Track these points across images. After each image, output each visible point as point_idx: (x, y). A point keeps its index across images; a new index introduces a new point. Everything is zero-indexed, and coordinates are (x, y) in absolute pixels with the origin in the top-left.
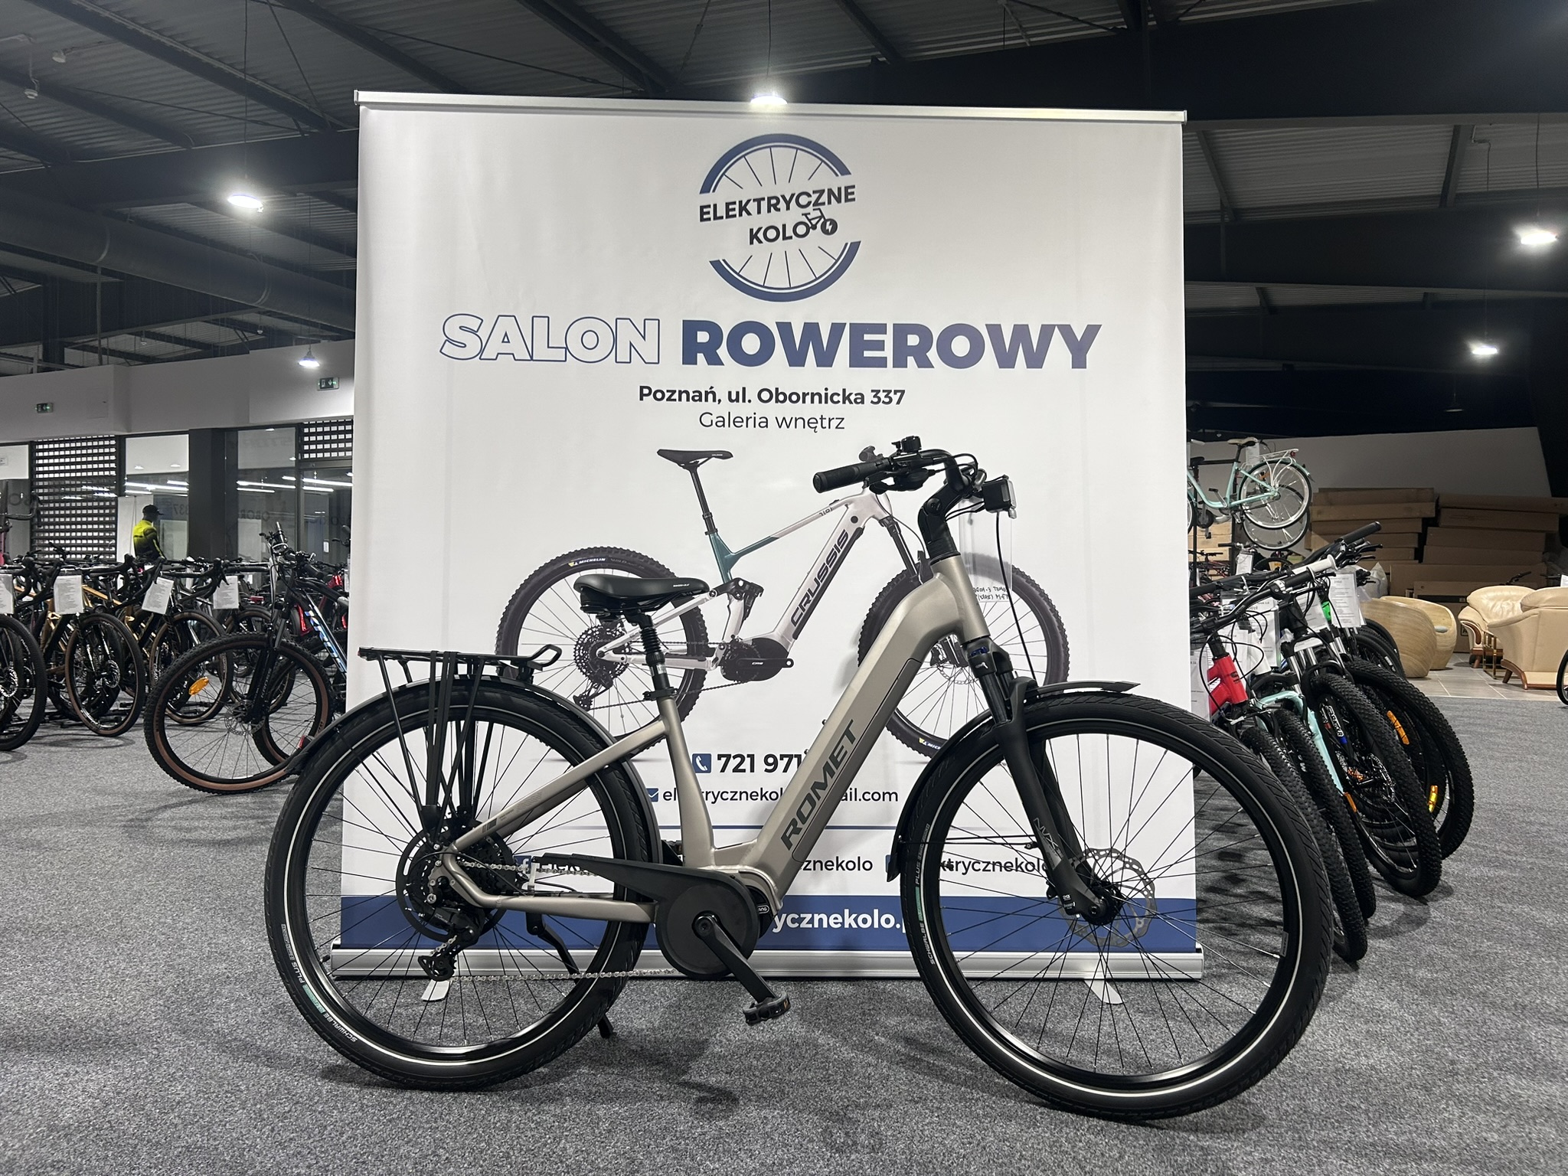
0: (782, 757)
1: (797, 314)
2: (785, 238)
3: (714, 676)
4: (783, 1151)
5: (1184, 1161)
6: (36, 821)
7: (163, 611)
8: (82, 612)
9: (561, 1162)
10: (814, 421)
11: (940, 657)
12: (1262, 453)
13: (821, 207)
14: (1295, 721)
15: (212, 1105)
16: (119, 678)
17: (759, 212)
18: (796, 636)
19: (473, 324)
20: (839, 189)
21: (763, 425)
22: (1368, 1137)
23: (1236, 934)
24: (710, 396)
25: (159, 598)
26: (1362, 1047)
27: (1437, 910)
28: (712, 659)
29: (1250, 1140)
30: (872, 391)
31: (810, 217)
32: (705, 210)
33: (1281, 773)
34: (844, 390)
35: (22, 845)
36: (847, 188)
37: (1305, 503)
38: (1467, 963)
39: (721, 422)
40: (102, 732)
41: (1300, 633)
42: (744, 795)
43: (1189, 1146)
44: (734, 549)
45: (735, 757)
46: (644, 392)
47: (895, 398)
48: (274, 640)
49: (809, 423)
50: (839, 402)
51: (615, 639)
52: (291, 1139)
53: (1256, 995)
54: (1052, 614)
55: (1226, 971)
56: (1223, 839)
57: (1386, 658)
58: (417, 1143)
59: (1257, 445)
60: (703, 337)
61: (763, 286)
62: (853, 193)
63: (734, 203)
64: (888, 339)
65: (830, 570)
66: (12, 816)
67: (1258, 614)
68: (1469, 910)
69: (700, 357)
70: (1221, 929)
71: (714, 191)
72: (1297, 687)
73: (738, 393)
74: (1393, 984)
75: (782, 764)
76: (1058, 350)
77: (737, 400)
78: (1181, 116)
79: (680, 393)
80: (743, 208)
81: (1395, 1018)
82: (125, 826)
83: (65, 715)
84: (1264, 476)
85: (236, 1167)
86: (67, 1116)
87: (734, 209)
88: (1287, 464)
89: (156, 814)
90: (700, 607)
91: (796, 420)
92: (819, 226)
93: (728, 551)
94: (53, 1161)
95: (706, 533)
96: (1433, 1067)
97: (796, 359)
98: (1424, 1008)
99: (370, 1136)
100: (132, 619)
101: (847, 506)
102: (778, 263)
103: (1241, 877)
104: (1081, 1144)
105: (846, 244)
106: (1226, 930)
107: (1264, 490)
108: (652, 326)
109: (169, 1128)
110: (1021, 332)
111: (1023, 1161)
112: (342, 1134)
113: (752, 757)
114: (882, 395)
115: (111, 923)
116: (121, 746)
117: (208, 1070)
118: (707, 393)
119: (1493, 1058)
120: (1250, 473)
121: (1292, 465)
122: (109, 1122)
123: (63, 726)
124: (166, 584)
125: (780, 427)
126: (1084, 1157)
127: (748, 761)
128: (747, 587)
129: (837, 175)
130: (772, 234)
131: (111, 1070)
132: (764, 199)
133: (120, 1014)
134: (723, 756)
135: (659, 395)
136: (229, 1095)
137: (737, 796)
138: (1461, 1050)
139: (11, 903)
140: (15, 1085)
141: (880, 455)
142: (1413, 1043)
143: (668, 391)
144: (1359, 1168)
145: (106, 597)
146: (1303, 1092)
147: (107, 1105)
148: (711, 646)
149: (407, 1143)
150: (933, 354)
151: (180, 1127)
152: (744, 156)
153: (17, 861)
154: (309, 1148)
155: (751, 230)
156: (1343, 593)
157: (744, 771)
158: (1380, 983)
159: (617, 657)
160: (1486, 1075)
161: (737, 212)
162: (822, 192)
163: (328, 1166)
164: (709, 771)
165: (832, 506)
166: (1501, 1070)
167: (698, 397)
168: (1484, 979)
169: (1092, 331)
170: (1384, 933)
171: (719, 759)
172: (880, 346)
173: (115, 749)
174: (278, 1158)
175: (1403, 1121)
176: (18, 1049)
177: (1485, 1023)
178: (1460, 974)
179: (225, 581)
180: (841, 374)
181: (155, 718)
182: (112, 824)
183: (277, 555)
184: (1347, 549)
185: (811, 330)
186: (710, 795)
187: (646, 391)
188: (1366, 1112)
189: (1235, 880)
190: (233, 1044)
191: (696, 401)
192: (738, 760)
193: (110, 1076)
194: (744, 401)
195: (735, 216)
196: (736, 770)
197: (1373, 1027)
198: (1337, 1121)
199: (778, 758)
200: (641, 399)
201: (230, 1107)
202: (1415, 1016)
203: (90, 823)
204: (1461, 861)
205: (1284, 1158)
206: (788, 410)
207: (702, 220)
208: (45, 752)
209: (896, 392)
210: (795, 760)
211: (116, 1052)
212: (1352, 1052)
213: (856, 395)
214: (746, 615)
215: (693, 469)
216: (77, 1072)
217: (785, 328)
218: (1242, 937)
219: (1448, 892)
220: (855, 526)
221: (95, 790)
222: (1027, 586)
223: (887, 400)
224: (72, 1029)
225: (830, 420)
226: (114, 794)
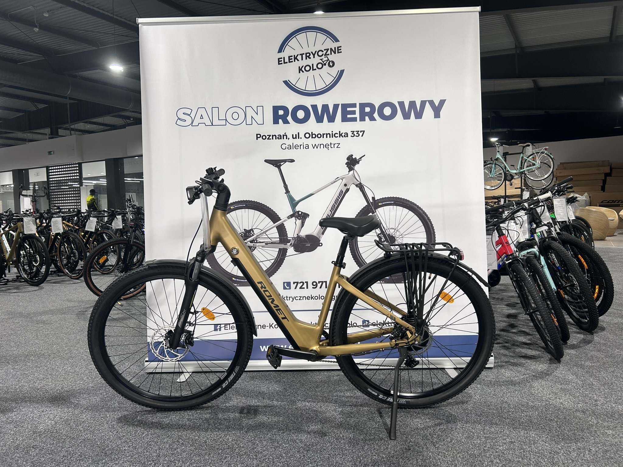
0: (319, 282)
1: (319, 101)
2: (313, 70)
3: (291, 251)
4: (314, 440)
5: (477, 443)
6: (45, 313)
7: (93, 230)
8: (63, 232)
9: (226, 444)
10: (328, 145)
11: (382, 240)
12: (533, 149)
13: (328, 56)
14: (535, 261)
15: (95, 423)
16: (78, 257)
17: (302, 59)
18: (323, 234)
19: (188, 112)
20: (335, 48)
21: (307, 148)
22: (556, 432)
23: (510, 349)
24: (285, 137)
25: (92, 225)
26: (558, 395)
27: (597, 337)
28: (289, 244)
29: (506, 434)
30: (351, 132)
31: (323, 60)
32: (280, 60)
33: (526, 283)
34: (340, 132)
35: (38, 322)
36: (338, 47)
37: (551, 169)
38: (607, 359)
39: (290, 147)
40: (73, 277)
41: (539, 224)
42: (304, 298)
43: (480, 436)
44: (297, 199)
45: (300, 283)
46: (258, 136)
47: (361, 134)
48: (131, 241)
49: (325, 146)
50: (337, 137)
51: (250, 237)
52: (124, 436)
53: (516, 374)
54: (428, 221)
55: (504, 364)
56: (510, 309)
57: (585, 232)
58: (172, 437)
59: (531, 146)
60: (281, 112)
61: (305, 90)
62: (341, 49)
63: (292, 56)
64: (357, 109)
65: (336, 206)
66: (35, 311)
67: (518, 217)
68: (611, 337)
69: (280, 121)
70: (504, 346)
71: (283, 52)
72: (536, 247)
73: (296, 135)
74: (575, 368)
75: (319, 285)
76: (428, 111)
77: (296, 138)
78: (478, 8)
79: (273, 136)
80: (296, 58)
81: (574, 382)
82: (77, 314)
83: (59, 271)
84: (534, 159)
85: (102, 447)
86: (41, 428)
87: (292, 59)
88: (544, 153)
89: (89, 309)
90: (284, 223)
91: (320, 145)
92: (327, 64)
93: (294, 200)
94: (33, 445)
95: (285, 193)
96: (587, 403)
97: (319, 120)
98: (586, 378)
99: (154, 434)
100: (83, 234)
101: (342, 179)
102: (310, 81)
103: (515, 325)
104: (435, 436)
105: (339, 71)
106: (506, 347)
107: (534, 165)
108: (260, 109)
109: (78, 432)
110: (412, 104)
111: (411, 443)
112: (143, 433)
113: (307, 282)
114: (355, 133)
115: (67, 352)
116: (79, 283)
117: (96, 409)
118: (283, 136)
119: (613, 398)
120: (528, 158)
121: (546, 154)
122: (56, 430)
123: (59, 276)
124: (94, 220)
125: (314, 148)
126: (436, 441)
127: (305, 284)
128: (303, 214)
129: (334, 42)
130: (308, 68)
131: (59, 410)
132: (304, 54)
133: (66, 387)
134: (296, 282)
135: (264, 137)
136: (102, 419)
137: (302, 298)
138: (600, 395)
139: (31, 345)
140: (23, 416)
141: (355, 158)
142: (580, 393)
143: (268, 135)
144: (551, 445)
145: (72, 225)
146: (531, 414)
147: (56, 423)
148: (289, 239)
149: (168, 437)
150: (376, 115)
151: (82, 431)
152: (295, 36)
153: (35, 329)
154: (130, 439)
155: (299, 67)
156: (560, 207)
157: (304, 288)
158: (569, 368)
159: (252, 244)
160: (610, 406)
161: (293, 60)
162: (328, 50)
163: (136, 446)
164: (290, 289)
165: (336, 180)
166: (617, 404)
167: (280, 137)
168: (614, 366)
169: (442, 102)
170: (573, 347)
171: (294, 284)
172: (354, 112)
173: (77, 284)
174: (118, 443)
175: (572, 426)
176: (26, 402)
177: (612, 384)
178: (604, 363)
179: (116, 218)
180: (338, 125)
181: (87, 272)
182: (72, 313)
183: (130, 207)
184: (558, 188)
185: (325, 107)
186: (291, 298)
187: (259, 136)
188: (557, 422)
189: (513, 326)
190: (107, 398)
191: (279, 139)
192: (302, 284)
193: (59, 412)
194: (299, 138)
195: (292, 62)
196: (301, 288)
197: (564, 386)
198: (544, 426)
199: (318, 283)
200: (257, 139)
201: (102, 423)
202: (582, 382)
203: (64, 313)
204: (610, 316)
205: (519, 441)
206: (317, 141)
207: (279, 64)
208: (51, 286)
209: (361, 132)
210: (324, 283)
211: (62, 402)
212: (554, 397)
213: (345, 133)
214: (303, 226)
215: (279, 167)
216: (47, 410)
217: (314, 107)
218: (512, 350)
219: (603, 329)
220: (346, 188)
221: (67, 300)
222: (417, 210)
223: (357, 135)
224: (47, 394)
225: (334, 144)
226: (74, 301)
